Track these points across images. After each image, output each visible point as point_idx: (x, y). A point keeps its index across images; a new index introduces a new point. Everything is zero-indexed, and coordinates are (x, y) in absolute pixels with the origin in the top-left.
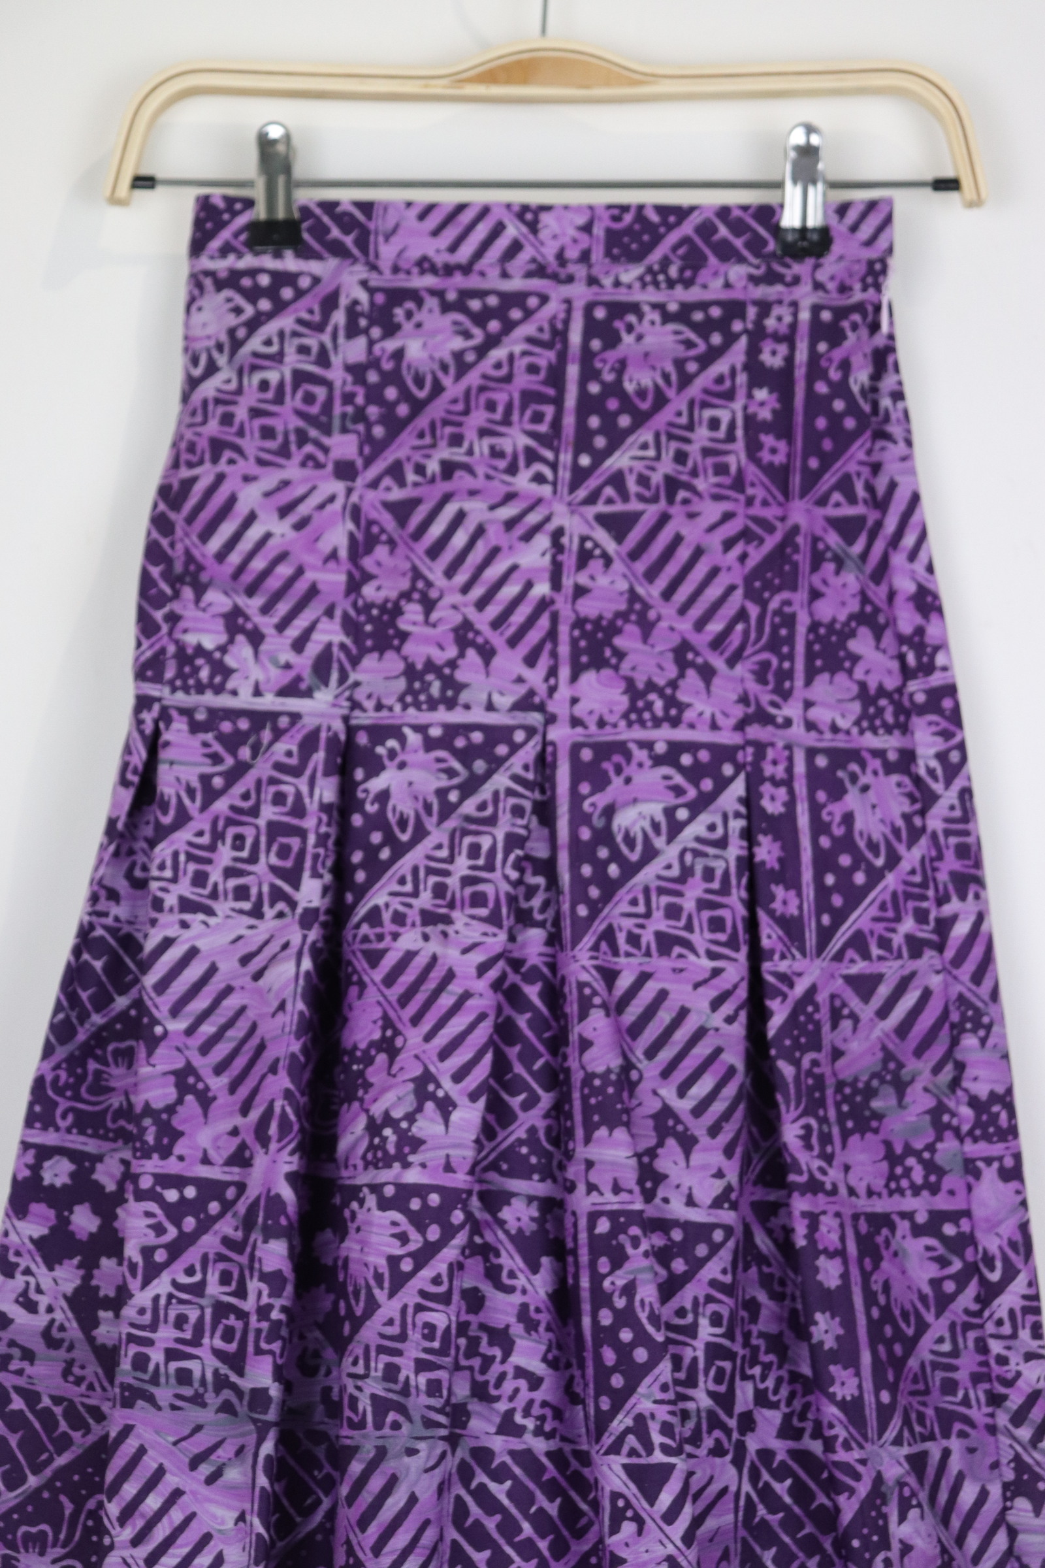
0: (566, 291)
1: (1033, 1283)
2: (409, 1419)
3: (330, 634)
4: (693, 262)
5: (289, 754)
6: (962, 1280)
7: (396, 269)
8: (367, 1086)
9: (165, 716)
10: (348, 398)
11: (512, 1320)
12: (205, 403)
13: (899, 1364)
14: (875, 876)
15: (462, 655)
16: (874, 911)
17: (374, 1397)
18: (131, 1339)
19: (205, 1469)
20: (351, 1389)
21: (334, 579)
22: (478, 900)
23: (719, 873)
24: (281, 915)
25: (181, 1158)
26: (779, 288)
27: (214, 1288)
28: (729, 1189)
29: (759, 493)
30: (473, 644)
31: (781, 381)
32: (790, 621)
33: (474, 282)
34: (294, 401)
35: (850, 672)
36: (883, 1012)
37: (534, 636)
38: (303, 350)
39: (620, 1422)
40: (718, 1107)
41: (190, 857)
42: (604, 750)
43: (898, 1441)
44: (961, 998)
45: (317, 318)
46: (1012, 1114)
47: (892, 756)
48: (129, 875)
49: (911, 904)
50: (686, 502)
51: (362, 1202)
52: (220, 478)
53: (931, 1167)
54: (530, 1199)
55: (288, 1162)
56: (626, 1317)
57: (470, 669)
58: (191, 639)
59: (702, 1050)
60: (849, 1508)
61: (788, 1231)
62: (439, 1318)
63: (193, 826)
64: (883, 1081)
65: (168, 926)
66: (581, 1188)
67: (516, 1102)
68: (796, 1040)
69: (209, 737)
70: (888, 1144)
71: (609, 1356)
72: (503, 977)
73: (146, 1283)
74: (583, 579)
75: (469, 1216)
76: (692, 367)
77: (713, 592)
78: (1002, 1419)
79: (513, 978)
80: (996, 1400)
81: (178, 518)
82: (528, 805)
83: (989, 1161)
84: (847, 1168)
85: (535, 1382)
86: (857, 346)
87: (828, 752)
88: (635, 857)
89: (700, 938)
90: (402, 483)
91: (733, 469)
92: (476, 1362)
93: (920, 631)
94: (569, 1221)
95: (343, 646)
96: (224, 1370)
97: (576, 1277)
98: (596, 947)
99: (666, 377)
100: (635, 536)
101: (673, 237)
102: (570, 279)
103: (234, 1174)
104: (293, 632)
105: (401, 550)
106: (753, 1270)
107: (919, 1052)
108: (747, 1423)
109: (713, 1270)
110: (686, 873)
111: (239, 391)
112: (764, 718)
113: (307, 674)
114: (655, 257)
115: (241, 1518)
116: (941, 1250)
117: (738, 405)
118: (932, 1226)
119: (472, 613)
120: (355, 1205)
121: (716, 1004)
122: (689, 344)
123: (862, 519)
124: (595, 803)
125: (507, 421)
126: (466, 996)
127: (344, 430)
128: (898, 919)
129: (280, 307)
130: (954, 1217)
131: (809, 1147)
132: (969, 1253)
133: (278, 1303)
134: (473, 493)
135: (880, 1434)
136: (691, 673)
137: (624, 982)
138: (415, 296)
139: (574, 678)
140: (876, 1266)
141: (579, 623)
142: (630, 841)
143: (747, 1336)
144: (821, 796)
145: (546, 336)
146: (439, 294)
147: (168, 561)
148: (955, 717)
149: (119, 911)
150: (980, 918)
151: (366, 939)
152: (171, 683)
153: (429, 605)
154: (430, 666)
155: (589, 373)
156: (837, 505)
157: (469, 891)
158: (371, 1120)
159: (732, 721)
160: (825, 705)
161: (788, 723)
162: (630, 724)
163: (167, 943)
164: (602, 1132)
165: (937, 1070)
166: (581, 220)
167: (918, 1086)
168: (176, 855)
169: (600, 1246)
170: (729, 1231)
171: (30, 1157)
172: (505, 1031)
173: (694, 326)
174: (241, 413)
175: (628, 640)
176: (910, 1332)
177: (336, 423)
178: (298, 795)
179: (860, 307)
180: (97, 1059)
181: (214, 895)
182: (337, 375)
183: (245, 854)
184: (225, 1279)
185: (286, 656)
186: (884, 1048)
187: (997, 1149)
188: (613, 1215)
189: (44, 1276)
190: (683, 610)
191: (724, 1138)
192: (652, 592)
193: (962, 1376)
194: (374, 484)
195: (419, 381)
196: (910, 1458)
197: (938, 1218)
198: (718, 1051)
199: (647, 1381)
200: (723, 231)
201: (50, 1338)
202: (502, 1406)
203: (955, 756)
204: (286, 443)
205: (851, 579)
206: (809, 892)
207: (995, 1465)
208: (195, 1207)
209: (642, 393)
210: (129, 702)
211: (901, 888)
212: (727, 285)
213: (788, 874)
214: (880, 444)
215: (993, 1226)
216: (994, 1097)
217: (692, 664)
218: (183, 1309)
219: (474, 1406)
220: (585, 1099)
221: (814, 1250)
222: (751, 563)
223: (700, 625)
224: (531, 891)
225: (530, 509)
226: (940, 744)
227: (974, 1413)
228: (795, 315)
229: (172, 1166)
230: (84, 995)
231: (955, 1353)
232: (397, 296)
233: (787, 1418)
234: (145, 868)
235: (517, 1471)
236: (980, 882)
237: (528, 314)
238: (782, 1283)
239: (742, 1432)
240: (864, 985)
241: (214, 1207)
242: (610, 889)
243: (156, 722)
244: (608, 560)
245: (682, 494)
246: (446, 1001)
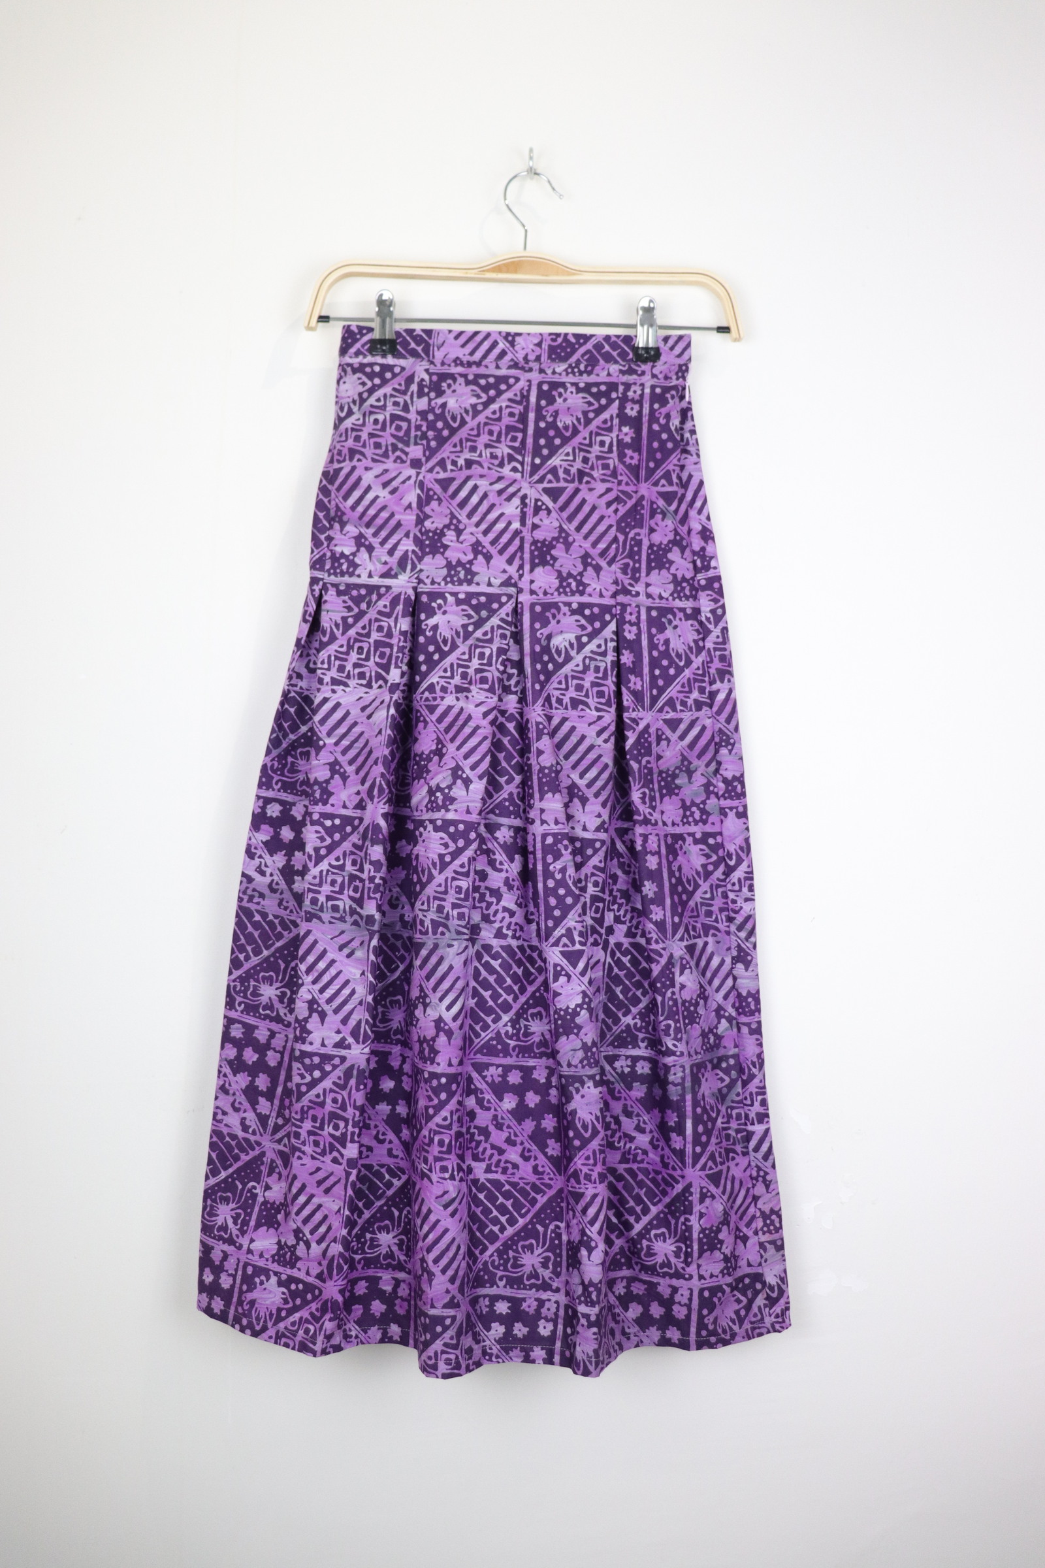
0: (529, 375)
1: (750, 866)
2: (449, 930)
3: (408, 545)
4: (592, 362)
5: (385, 606)
6: (716, 865)
7: (443, 364)
8: (428, 772)
9: (325, 588)
10: (418, 428)
11: (501, 885)
12: (347, 430)
13: (684, 904)
14: (680, 670)
15: (475, 558)
16: (679, 688)
17: (432, 920)
18: (309, 890)
19: (346, 951)
20: (421, 916)
21: (409, 518)
22: (484, 680)
23: (602, 669)
24: (380, 687)
25: (333, 805)
26: (635, 377)
27: (349, 868)
28: (604, 822)
29: (624, 479)
30: (481, 553)
31: (636, 423)
32: (639, 543)
33: (482, 370)
34: (390, 430)
35: (668, 569)
36: (682, 737)
37: (512, 549)
38: (396, 404)
39: (559, 932)
40: (599, 783)
41: (337, 658)
42: (547, 607)
43: (681, 939)
44: (720, 730)
45: (403, 388)
46: (743, 786)
47: (689, 611)
48: (307, 666)
49: (697, 684)
50: (588, 482)
51: (425, 828)
52: (354, 468)
53: (703, 812)
54: (510, 827)
55: (383, 808)
56: (561, 883)
57: (479, 565)
58: (338, 549)
59: (592, 756)
60: (656, 969)
61: (633, 842)
62: (464, 884)
63: (338, 642)
64: (681, 770)
65: (326, 692)
66: (538, 822)
67: (502, 780)
68: (639, 751)
69: (346, 598)
70: (683, 801)
71: (553, 901)
72: (496, 718)
73: (316, 865)
74: (536, 520)
75: (479, 836)
76: (591, 415)
77: (601, 528)
78: (733, 928)
79: (501, 719)
80: (730, 920)
81: (332, 488)
82: (508, 634)
83: (731, 809)
84: (662, 812)
85: (512, 914)
86: (673, 406)
87: (657, 609)
88: (560, 660)
89: (592, 701)
90: (445, 470)
91: (612, 467)
92: (484, 905)
93: (703, 549)
94: (530, 838)
95: (413, 551)
96: (354, 906)
97: (535, 864)
98: (543, 705)
99: (578, 420)
100: (562, 499)
101: (582, 350)
102: (531, 370)
103: (358, 813)
104: (388, 546)
105: (444, 503)
106: (616, 860)
107: (699, 757)
108: (610, 931)
109: (595, 861)
110: (586, 669)
111: (364, 424)
112: (626, 592)
113: (395, 567)
114: (573, 359)
115: (363, 973)
116: (707, 851)
117: (614, 435)
118: (703, 840)
119: (481, 537)
120: (421, 829)
121: (599, 734)
122: (590, 404)
123: (676, 493)
124: (542, 633)
125: (498, 441)
126: (477, 728)
127: (416, 444)
128: (690, 692)
129: (385, 382)
130: (713, 835)
131: (644, 803)
132: (721, 853)
133: (378, 875)
134: (482, 476)
135: (673, 936)
136: (590, 569)
137: (555, 721)
138: (452, 377)
139: (532, 570)
140: (675, 859)
141: (535, 542)
142: (559, 652)
143: (611, 891)
144: (654, 631)
145: (518, 398)
146: (465, 376)
147: (328, 510)
148: (720, 592)
149: (303, 684)
150: (731, 691)
151: (427, 699)
152: (328, 571)
153: (459, 532)
154: (459, 563)
155: (540, 417)
156: (663, 486)
157: (479, 676)
158: (430, 789)
159: (610, 593)
160: (658, 586)
161: (638, 594)
162: (559, 594)
163: (325, 700)
164: (550, 795)
165: (707, 765)
166: (536, 341)
167: (698, 773)
168: (329, 656)
169: (547, 850)
170: (603, 842)
171: (261, 803)
172: (497, 745)
173: (592, 395)
174: (364, 436)
175: (559, 551)
176: (691, 889)
177: (412, 440)
178: (389, 627)
179: (675, 388)
180: (292, 756)
181: (348, 677)
182: (413, 416)
183: (363, 656)
184: (354, 863)
185: (386, 558)
186: (682, 755)
187: (735, 803)
188: (555, 835)
189: (268, 859)
190: (586, 537)
191: (602, 798)
192: (571, 527)
193: (715, 909)
194: (431, 470)
195: (454, 418)
196: (686, 947)
197: (706, 836)
198: (600, 756)
199: (572, 912)
200: (607, 348)
201: (272, 888)
202: (497, 925)
203: (719, 612)
204: (387, 450)
205: (669, 523)
206: (647, 678)
207: (729, 949)
208: (340, 829)
209: (566, 428)
210: (308, 580)
211: (692, 676)
212: (609, 375)
213: (636, 669)
214: (684, 455)
215: (732, 839)
216: (735, 778)
217: (590, 565)
218: (334, 877)
219: (483, 925)
220: (539, 779)
221: (645, 852)
222: (620, 514)
223: (594, 545)
224: (510, 677)
225: (510, 485)
226: (712, 606)
227: (720, 926)
228: (643, 390)
229: (328, 809)
230: (286, 725)
231: (712, 898)
232: (443, 377)
233: (629, 928)
234: (315, 663)
235: (504, 955)
236: (731, 673)
237: (509, 387)
238: (629, 866)
239: (607, 935)
240: (673, 724)
241: (349, 829)
242: (549, 675)
243: (321, 591)
244: (549, 511)
245: (586, 479)
246: (467, 730)
